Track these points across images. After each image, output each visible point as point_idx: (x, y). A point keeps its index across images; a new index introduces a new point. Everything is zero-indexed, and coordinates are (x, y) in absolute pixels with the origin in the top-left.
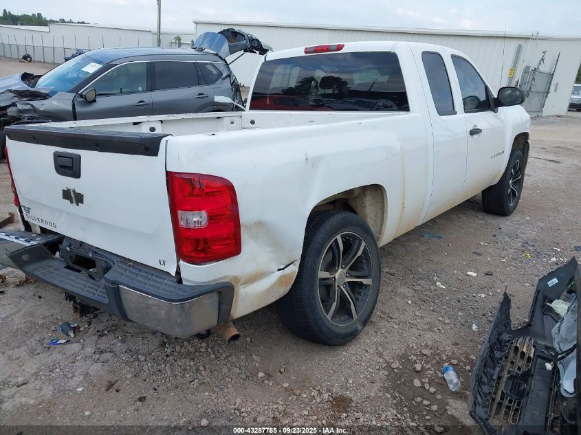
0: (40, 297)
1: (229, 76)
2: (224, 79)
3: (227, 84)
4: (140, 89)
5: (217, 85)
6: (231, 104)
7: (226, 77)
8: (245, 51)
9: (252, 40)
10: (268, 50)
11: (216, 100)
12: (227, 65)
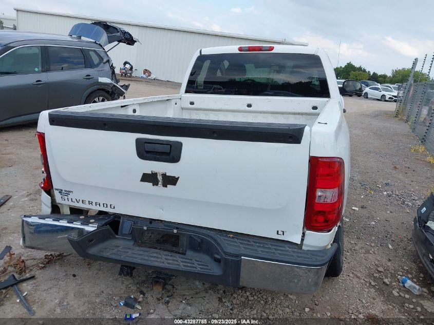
0: (74, 276)
1: (108, 61)
2: (104, 63)
3: (107, 67)
4: (36, 69)
5: (99, 68)
6: (111, 84)
7: (106, 62)
8: (120, 41)
9: (125, 33)
10: (136, 42)
11: (99, 81)
12: (106, 52)
